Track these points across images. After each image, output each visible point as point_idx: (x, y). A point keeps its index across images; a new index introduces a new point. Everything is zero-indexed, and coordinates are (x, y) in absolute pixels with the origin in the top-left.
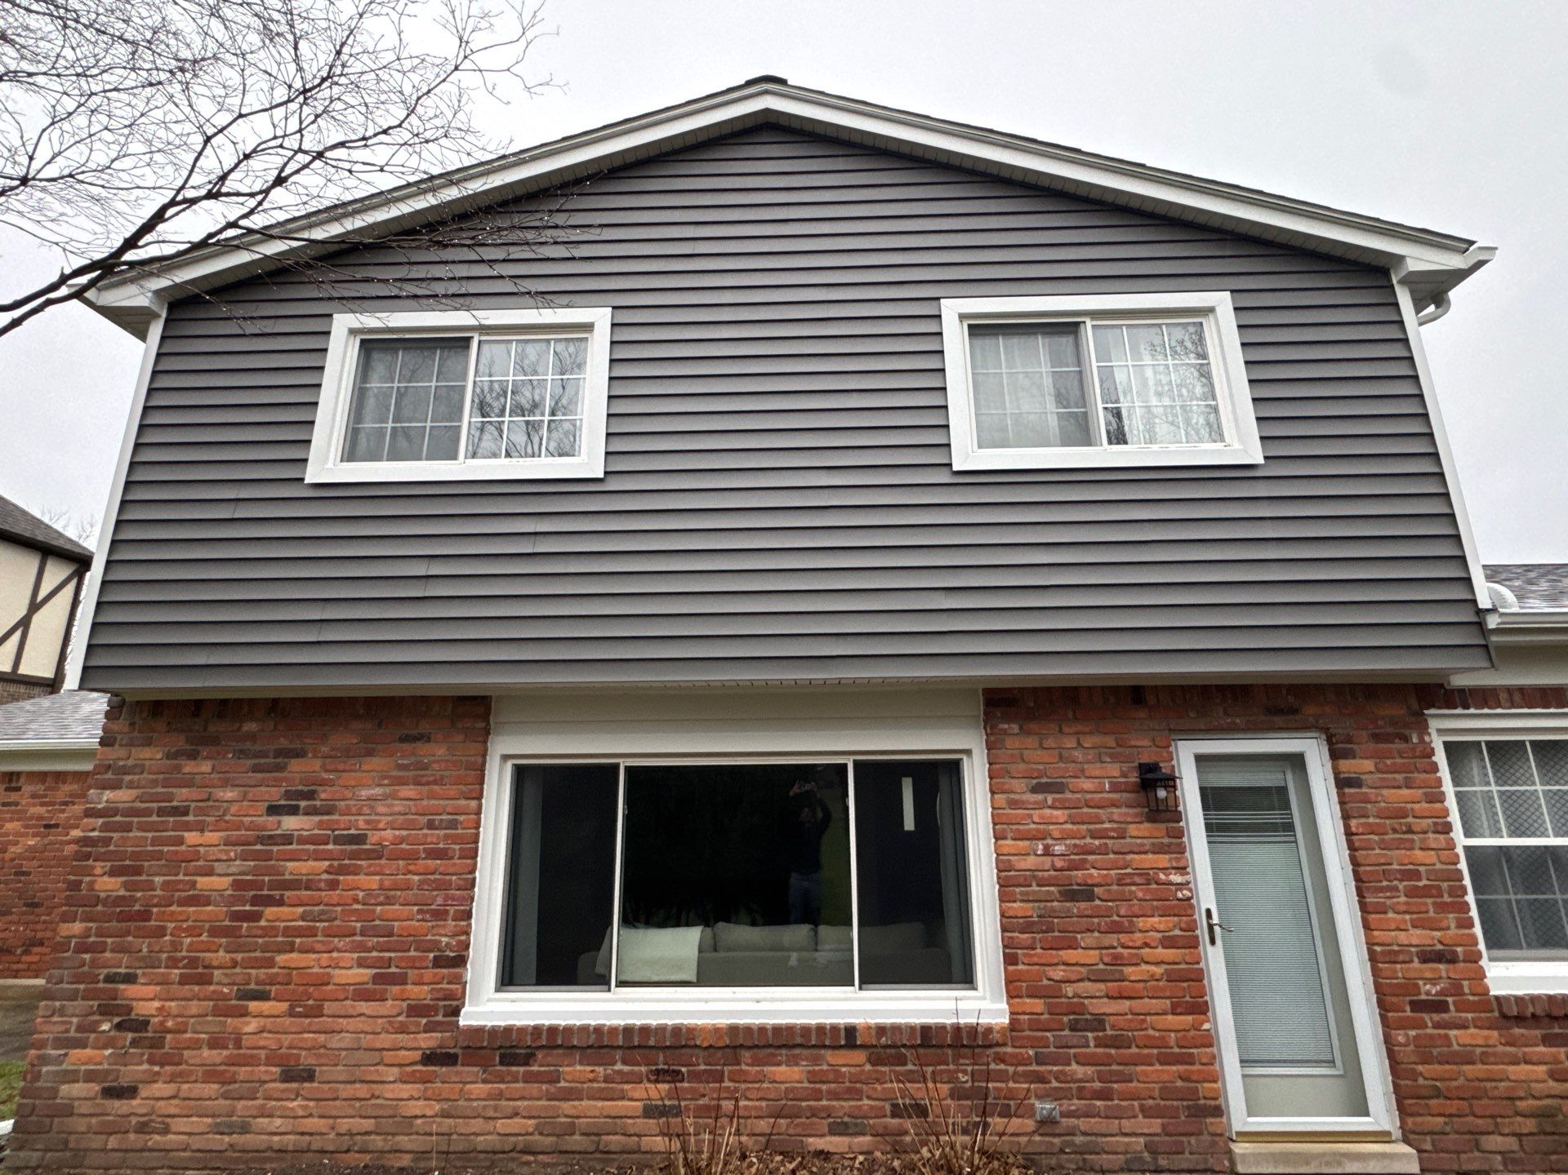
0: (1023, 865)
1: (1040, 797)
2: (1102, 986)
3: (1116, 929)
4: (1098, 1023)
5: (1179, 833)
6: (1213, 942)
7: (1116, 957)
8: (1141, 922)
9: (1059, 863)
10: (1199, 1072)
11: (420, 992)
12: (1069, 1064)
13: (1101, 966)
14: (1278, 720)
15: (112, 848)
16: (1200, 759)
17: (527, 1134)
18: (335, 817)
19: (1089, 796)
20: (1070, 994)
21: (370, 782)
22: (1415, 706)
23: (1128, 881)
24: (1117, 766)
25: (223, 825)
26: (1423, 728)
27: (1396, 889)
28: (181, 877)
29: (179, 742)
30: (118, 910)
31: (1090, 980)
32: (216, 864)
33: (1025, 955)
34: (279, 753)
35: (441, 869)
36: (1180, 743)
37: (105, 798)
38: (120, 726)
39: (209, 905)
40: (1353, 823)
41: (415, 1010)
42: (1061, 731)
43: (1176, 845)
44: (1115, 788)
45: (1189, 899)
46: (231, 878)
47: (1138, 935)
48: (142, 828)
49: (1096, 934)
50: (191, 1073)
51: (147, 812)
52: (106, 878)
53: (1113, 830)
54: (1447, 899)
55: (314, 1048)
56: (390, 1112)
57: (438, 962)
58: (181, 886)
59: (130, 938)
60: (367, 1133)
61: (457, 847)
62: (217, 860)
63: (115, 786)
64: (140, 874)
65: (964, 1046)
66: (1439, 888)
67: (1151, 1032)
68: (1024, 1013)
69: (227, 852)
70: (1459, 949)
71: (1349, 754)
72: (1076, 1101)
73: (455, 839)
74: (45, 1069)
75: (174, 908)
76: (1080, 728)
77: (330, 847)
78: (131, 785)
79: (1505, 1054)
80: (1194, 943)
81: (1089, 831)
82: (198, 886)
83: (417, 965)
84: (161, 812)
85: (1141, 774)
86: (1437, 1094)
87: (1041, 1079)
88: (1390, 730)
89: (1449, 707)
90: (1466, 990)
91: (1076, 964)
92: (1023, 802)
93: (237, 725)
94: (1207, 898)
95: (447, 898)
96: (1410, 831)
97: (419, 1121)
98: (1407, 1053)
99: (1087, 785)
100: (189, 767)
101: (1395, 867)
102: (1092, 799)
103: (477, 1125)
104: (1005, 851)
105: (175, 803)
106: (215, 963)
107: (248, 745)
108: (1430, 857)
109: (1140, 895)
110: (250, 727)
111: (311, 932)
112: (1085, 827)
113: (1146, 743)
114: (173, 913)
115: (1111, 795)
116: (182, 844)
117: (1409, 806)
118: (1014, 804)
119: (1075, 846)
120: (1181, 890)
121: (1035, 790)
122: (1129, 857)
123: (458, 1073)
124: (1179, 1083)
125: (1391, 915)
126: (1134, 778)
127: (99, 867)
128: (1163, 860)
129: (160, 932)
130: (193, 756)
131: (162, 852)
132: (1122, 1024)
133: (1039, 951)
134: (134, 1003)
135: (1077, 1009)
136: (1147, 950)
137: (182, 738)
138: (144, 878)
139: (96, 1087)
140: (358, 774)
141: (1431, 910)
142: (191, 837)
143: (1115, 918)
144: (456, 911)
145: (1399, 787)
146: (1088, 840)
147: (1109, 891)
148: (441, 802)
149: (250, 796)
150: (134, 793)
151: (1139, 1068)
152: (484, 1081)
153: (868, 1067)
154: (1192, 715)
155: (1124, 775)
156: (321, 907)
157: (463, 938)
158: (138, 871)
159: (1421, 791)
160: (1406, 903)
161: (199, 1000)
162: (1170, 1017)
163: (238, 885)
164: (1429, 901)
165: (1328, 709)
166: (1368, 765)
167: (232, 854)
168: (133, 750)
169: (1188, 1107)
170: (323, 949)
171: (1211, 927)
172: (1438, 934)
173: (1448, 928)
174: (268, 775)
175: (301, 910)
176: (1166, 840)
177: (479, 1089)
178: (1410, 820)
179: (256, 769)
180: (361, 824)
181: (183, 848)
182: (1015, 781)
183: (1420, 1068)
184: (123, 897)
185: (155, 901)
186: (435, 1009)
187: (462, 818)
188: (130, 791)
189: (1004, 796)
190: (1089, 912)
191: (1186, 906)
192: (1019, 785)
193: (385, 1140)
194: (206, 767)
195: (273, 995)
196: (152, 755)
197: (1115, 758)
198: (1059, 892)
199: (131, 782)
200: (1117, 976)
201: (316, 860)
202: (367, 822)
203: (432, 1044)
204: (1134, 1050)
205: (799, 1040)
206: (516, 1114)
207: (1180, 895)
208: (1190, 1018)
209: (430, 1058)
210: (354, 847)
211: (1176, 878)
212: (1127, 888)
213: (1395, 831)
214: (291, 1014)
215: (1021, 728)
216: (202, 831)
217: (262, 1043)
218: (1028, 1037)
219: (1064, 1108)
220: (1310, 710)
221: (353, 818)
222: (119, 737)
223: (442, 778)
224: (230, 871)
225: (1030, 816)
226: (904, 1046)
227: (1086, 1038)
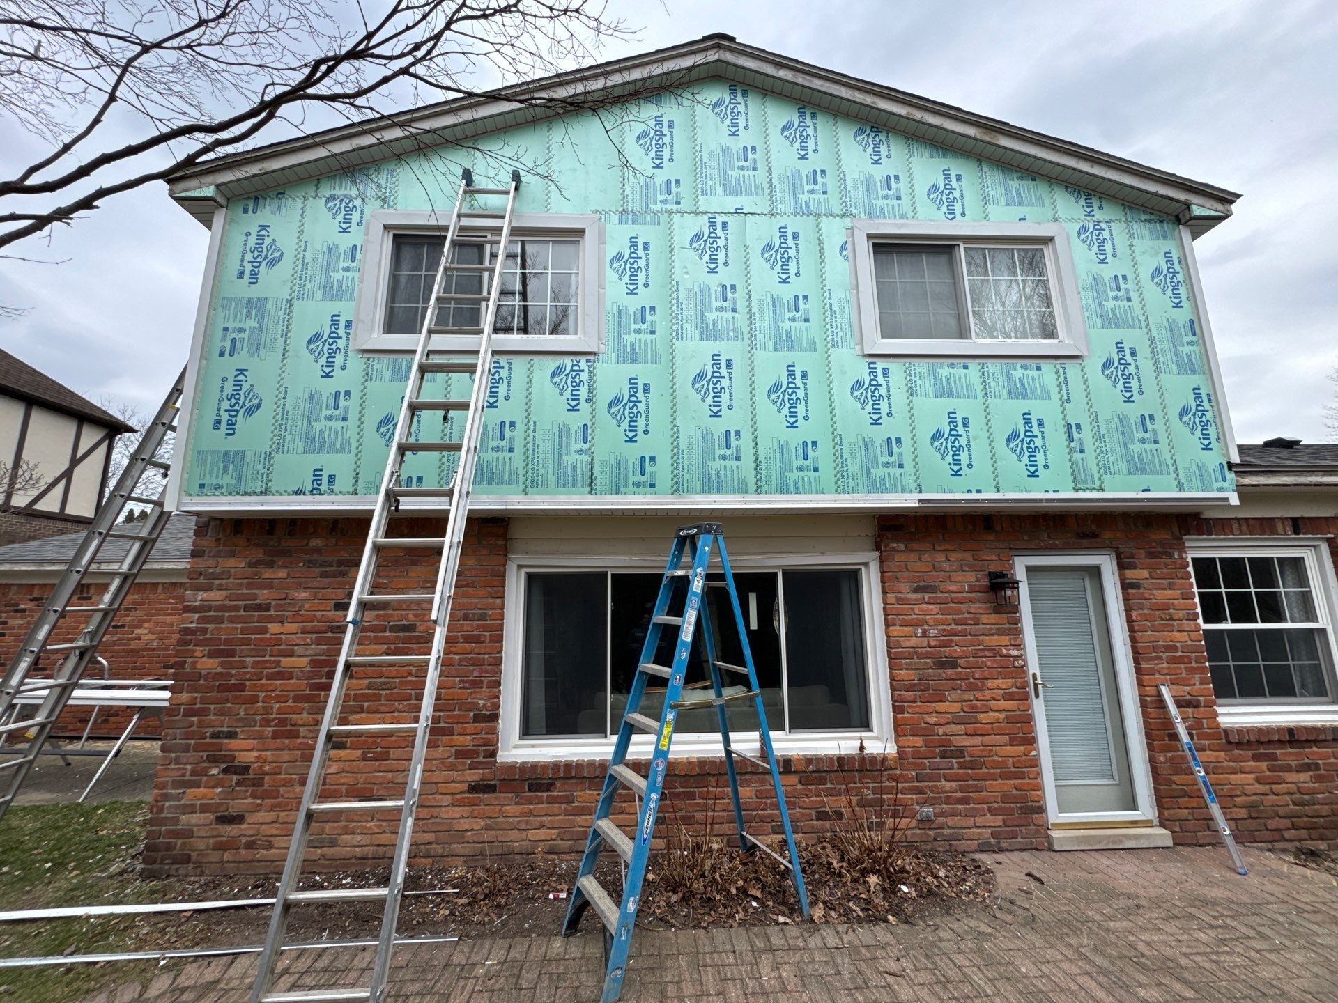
0: (907, 644)
1: (919, 596)
2: (962, 727)
3: (972, 688)
4: (960, 752)
5: (1018, 621)
6: (1037, 696)
7: (973, 707)
8: (990, 683)
9: (933, 643)
10: (1028, 783)
11: (465, 741)
12: (940, 781)
13: (962, 714)
14: (1085, 542)
15: (208, 636)
16: (1029, 569)
17: (552, 840)
18: (390, 612)
19: (953, 595)
20: (941, 733)
21: (416, 585)
22: (1177, 533)
23: (981, 654)
24: (974, 574)
25: (300, 619)
26: (1182, 548)
27: (1160, 658)
28: (267, 658)
29: (259, 554)
30: (217, 683)
31: (954, 723)
32: (296, 648)
33: (909, 707)
34: (341, 563)
35: (476, 651)
36: (1016, 558)
37: (199, 598)
38: (206, 542)
39: (292, 678)
40: (1134, 613)
41: (461, 754)
42: (934, 549)
43: (1014, 630)
44: (972, 590)
45: (1022, 667)
46: (309, 658)
47: (987, 692)
48: (231, 620)
49: (959, 692)
50: (287, 804)
51: (237, 609)
52: (205, 659)
53: (969, 618)
54: (1194, 664)
55: (384, 783)
56: (447, 828)
57: (477, 719)
58: (268, 665)
59: (229, 705)
60: (429, 843)
61: (487, 634)
62: (296, 645)
63: (208, 588)
64: (234, 656)
65: (867, 770)
66: (1189, 657)
67: (996, 758)
68: (909, 747)
69: (304, 639)
70: (1201, 699)
71: (1132, 566)
72: (944, 806)
73: (486, 628)
74: (167, 804)
75: (263, 681)
76: (947, 547)
77: (387, 634)
78: (220, 588)
79: (1229, 767)
80: (1026, 697)
81: (954, 620)
82: (282, 665)
83: (461, 721)
84: (246, 608)
85: (990, 579)
86: (1185, 794)
87: (920, 791)
88: (1160, 549)
89: (1199, 534)
90: (1205, 726)
91: (946, 713)
92: (907, 599)
93: (306, 541)
94: (1033, 667)
95: (481, 671)
96: (1171, 619)
97: (469, 833)
98: (1164, 769)
99: (953, 587)
100: (267, 574)
101: (1161, 643)
102: (955, 598)
103: (514, 835)
104: (895, 634)
105: (258, 602)
106: (300, 722)
107: (315, 557)
108: (1183, 637)
109: (989, 664)
110: (315, 543)
111: (377, 698)
112: (951, 617)
113: (994, 557)
114: (263, 685)
115: (970, 595)
116: (266, 632)
117: (1171, 602)
118: (900, 601)
119: (944, 630)
120: (1017, 660)
121: (915, 591)
122: (981, 638)
123: (496, 798)
124: (1015, 792)
125: (1157, 676)
126: (985, 582)
127: (199, 651)
128: (1005, 640)
129: (254, 700)
130: (270, 565)
131: (250, 638)
132: (976, 753)
133: (919, 704)
134: (237, 754)
135: (945, 743)
136: (993, 702)
137: (261, 551)
138: (237, 658)
139: (211, 817)
140: (406, 579)
141: (1184, 672)
142: (274, 628)
143: (972, 680)
144: (489, 682)
145: (1165, 589)
146: (953, 626)
147: (968, 662)
148: (474, 600)
149: (320, 596)
150: (224, 593)
151: (987, 783)
152: (517, 804)
153: (799, 787)
154: (1026, 538)
155: (978, 580)
156: (383, 679)
157: (496, 700)
158: (232, 653)
159: (1179, 592)
160: (1168, 668)
161: (289, 749)
162: (1009, 748)
163: (314, 663)
164: (1183, 666)
165: (1118, 535)
166: (1145, 573)
167: (308, 640)
168: (220, 561)
169: (1021, 808)
170: (387, 710)
171: (1036, 686)
172: (1187, 688)
173: (1194, 685)
174: (333, 580)
175: (367, 681)
176: (1007, 626)
177: (513, 809)
178: (1172, 611)
179: (323, 575)
180: (411, 617)
181: (268, 636)
182: (901, 584)
183: (1173, 778)
184: (221, 673)
185: (248, 676)
186: (477, 753)
187: (490, 612)
188: (222, 592)
189: (894, 595)
190: (954, 677)
191: (1022, 670)
192: (905, 587)
193: (444, 848)
194: (282, 573)
195: (348, 745)
196: (236, 564)
197: (973, 568)
198: (934, 663)
199: (220, 585)
200: (973, 721)
201: (376, 644)
202: (415, 615)
203: (476, 778)
204: (985, 770)
205: (749, 769)
206: (543, 826)
207: (1016, 664)
208: (1022, 748)
209: (474, 788)
210: (407, 634)
211: (1014, 652)
212: (980, 660)
213: (1161, 619)
214: (364, 759)
215: (906, 546)
216: (282, 623)
217: (342, 781)
218: (912, 763)
219: (936, 811)
220: (1107, 535)
221: (404, 612)
222: (207, 550)
223: (473, 582)
224: (308, 653)
225: (913, 609)
226: (826, 771)
227: (952, 763)
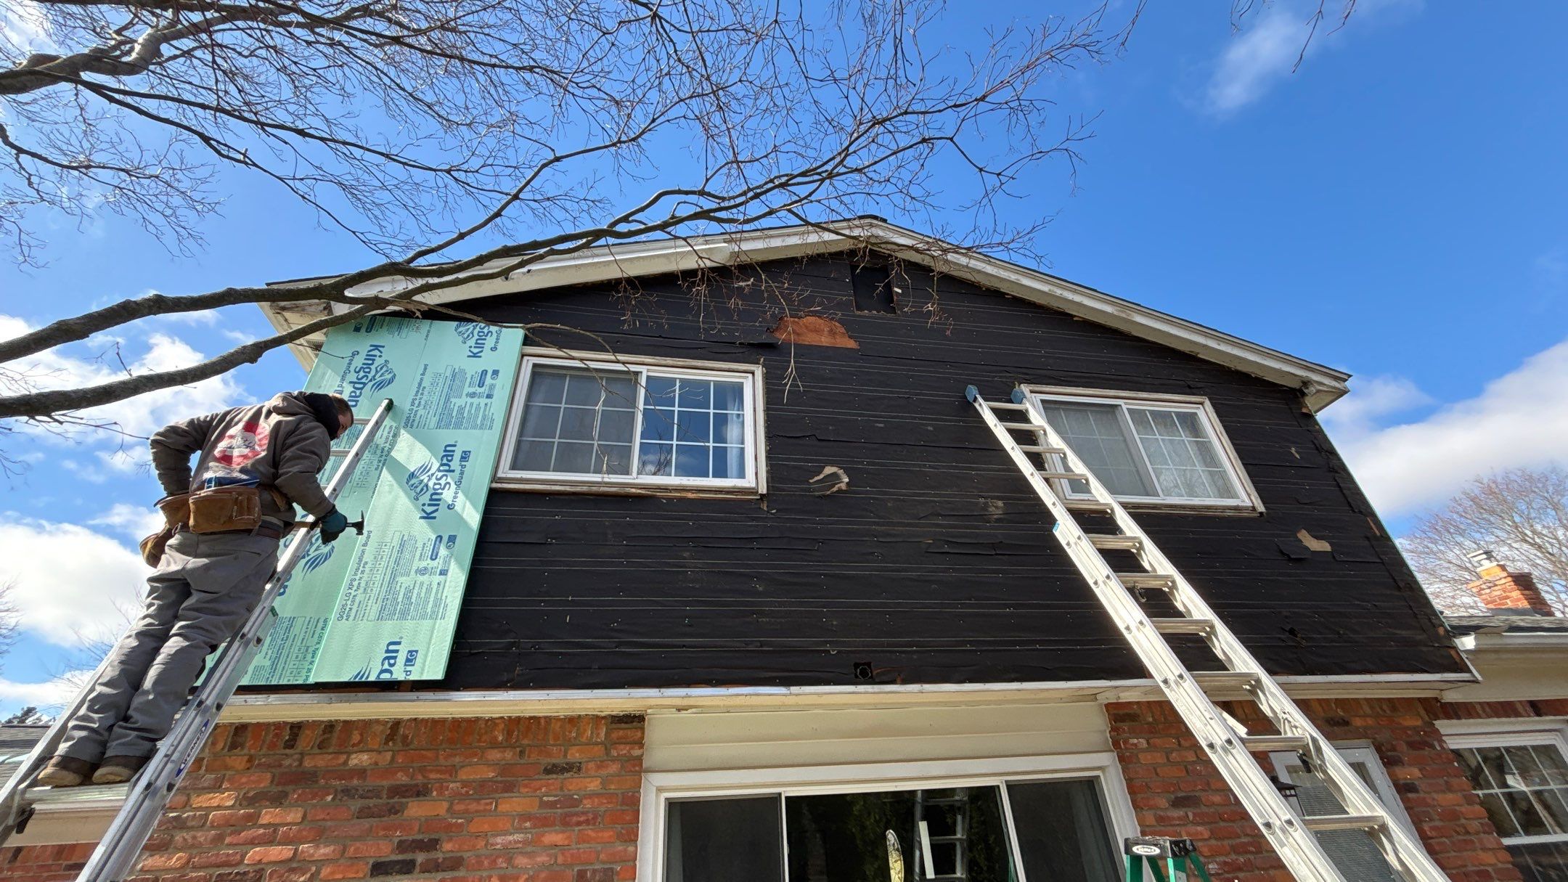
1: (1180, 813)
14: (1338, 731)
19: (1220, 810)
21: (510, 827)
22: (1427, 718)
29: (263, 782)
34: (398, 791)
36: (1272, 756)
40: (1426, 827)
42: (1180, 745)
53: (1249, 844)
71: (1396, 762)
81: (1232, 846)
88: (1418, 738)
89: (1448, 719)
92: (1168, 817)
99: (1216, 798)
100: (268, 815)
101: (1470, 868)
102: (1224, 813)
107: (354, 783)
108: (1490, 857)
117: (1457, 808)
118: (1161, 820)
121: (1177, 803)
130: (278, 800)
137: (267, 776)
140: (494, 817)
145: (1444, 792)
148: (595, 848)
165: (1369, 721)
166: (1415, 771)
168: (194, 796)
174: (378, 821)
179: (364, 813)
182: (1156, 796)
189: (1152, 812)
192: (1161, 801)
194: (294, 815)
196: (220, 801)
213: (1457, 833)
215: (1148, 743)
220: (1358, 722)
223: (595, 816)
225: (1179, 833)
